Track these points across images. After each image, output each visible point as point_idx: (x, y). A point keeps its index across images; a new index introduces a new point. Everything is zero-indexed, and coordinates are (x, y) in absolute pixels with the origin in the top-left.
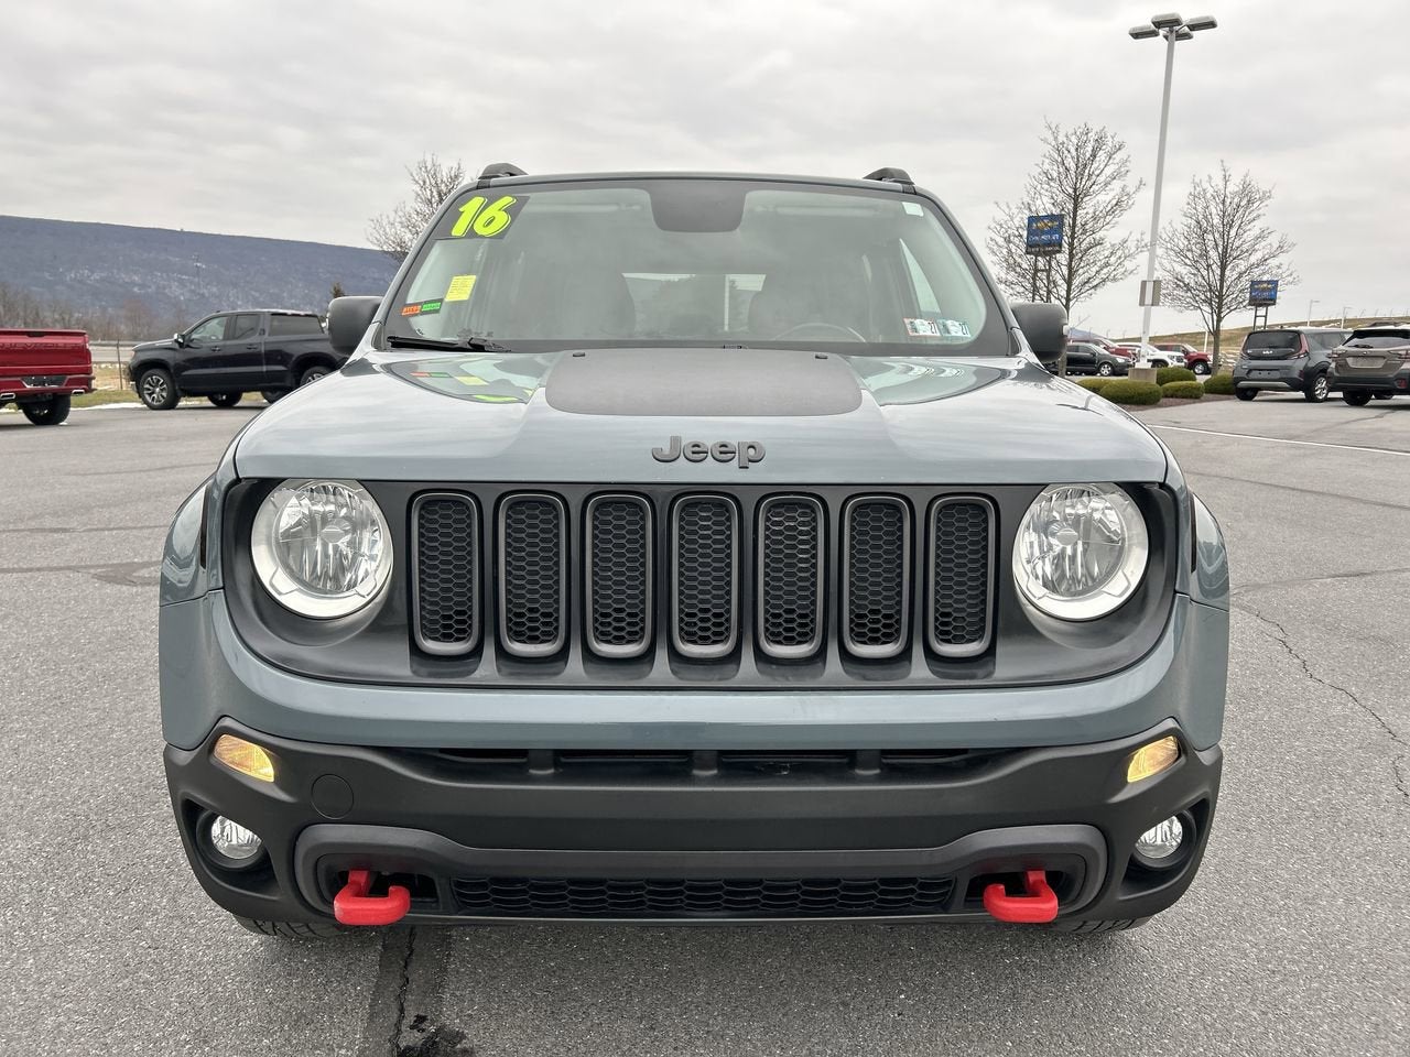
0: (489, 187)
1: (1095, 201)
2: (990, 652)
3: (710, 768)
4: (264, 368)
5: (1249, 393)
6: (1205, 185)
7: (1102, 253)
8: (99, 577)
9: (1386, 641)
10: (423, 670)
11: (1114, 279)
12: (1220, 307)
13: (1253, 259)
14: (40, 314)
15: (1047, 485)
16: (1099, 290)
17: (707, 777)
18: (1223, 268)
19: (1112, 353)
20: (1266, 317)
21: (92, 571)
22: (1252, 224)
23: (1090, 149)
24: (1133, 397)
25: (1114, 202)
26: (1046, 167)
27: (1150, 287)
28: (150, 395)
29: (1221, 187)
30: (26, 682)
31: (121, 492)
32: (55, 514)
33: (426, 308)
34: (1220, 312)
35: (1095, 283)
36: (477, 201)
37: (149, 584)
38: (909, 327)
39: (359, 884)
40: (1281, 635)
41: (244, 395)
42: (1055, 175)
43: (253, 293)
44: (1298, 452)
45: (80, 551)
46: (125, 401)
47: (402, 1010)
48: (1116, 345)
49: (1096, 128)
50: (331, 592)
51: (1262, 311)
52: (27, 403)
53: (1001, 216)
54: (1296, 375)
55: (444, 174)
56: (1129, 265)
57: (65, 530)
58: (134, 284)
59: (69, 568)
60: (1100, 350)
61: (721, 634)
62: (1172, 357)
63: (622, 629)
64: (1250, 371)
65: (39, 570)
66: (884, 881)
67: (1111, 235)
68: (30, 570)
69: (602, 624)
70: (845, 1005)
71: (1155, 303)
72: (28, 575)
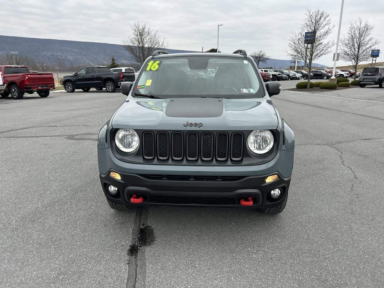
0: (154, 58)
1: (320, 32)
2: (242, 160)
3: (192, 178)
4: (96, 82)
5: (363, 85)
6: (355, 25)
7: (321, 47)
8: (66, 138)
9: (366, 156)
10: (145, 161)
11: (325, 54)
12: (357, 60)
13: (367, 46)
14: (36, 65)
15: (253, 131)
16: (320, 57)
17: (192, 180)
18: (359, 49)
19: (327, 73)
20: (376, 60)
21: (65, 137)
22: (368, 36)
23: (319, 16)
24: (329, 87)
25: (326, 32)
26: (307, 22)
27: (336, 55)
28: (68, 89)
29: (359, 26)
30: (58, 162)
31: (67, 116)
32: (53, 122)
33: (142, 87)
34: (357, 62)
35: (319, 55)
36: (152, 62)
37: (78, 140)
38: (242, 91)
39: (134, 197)
40: (340, 154)
41: (91, 88)
42: (309, 24)
43: (90, 58)
44: (370, 104)
45: (61, 132)
46: (61, 90)
47: (140, 223)
48: (329, 70)
49: (321, 11)
50: (128, 148)
51: (375, 59)
52: (39, 92)
53: (293, 37)
54: (377, 80)
55: (141, 28)
56: (329, 50)
57: (56, 126)
58: (59, 56)
59: (59, 136)
60: (324, 72)
61: (195, 156)
62: (345, 74)
63: (178, 155)
64: (364, 79)
65: (53, 136)
66: (223, 198)
67: (324, 41)
68: (51, 136)
69: (175, 154)
70: (222, 224)
71: (337, 60)
72: (51, 137)
